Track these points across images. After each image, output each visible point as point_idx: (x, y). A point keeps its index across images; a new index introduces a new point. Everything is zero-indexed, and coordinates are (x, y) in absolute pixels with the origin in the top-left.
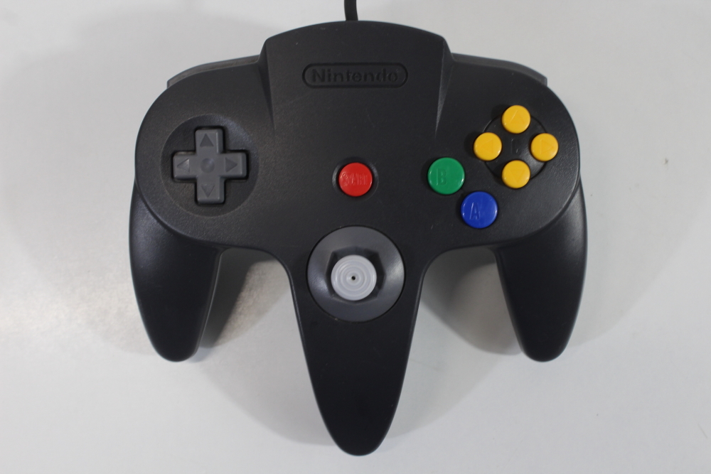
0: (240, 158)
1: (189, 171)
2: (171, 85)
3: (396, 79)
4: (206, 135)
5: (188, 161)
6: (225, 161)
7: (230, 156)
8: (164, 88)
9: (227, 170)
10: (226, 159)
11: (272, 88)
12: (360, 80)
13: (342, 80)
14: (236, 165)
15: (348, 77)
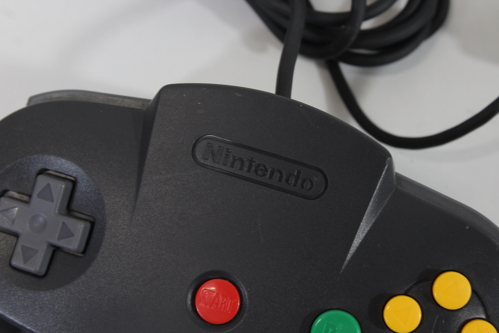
0: (79, 228)
1: (13, 222)
2: (32, 104)
3: (310, 188)
4: (49, 185)
5: (17, 209)
6: (61, 224)
7: (69, 221)
8: (22, 104)
9: (60, 238)
10: (64, 223)
11: (151, 149)
12: (264, 175)
13: (241, 169)
14: (73, 235)
15: (250, 166)
